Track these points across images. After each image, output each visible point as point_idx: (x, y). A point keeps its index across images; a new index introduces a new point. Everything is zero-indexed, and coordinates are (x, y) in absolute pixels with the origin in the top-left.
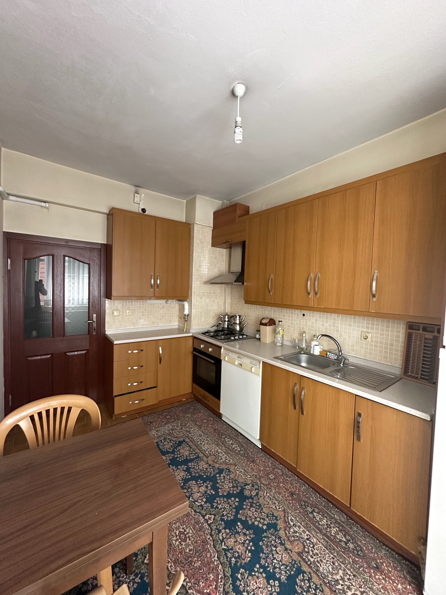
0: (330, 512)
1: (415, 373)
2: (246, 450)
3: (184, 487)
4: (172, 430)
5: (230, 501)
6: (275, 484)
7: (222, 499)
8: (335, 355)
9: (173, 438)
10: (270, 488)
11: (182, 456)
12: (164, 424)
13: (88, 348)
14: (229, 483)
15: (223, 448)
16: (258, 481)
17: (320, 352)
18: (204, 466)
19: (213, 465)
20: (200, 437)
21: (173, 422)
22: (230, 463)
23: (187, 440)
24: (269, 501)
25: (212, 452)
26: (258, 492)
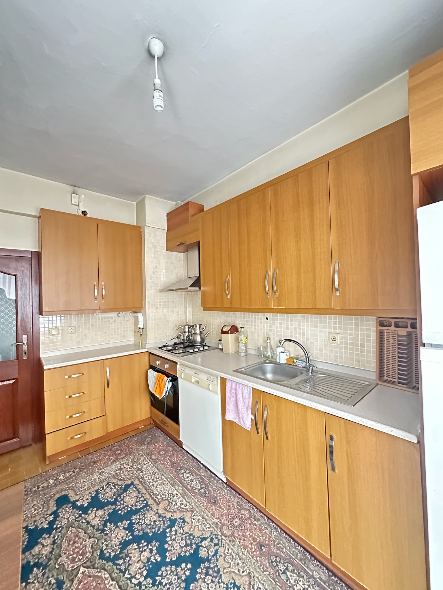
0: (307, 567)
1: (391, 377)
2: (208, 488)
3: (121, 556)
4: (120, 469)
5: (179, 569)
6: (239, 534)
7: (168, 569)
8: (302, 362)
9: (119, 481)
10: (234, 541)
11: (126, 506)
12: (112, 463)
13: (17, 376)
14: (182, 540)
15: (180, 488)
16: (218, 532)
17: (286, 359)
18: (152, 518)
19: (164, 516)
20: (153, 476)
21: (123, 458)
22: (185, 509)
23: (136, 482)
24: (230, 561)
25: (166, 495)
26: (218, 549)
